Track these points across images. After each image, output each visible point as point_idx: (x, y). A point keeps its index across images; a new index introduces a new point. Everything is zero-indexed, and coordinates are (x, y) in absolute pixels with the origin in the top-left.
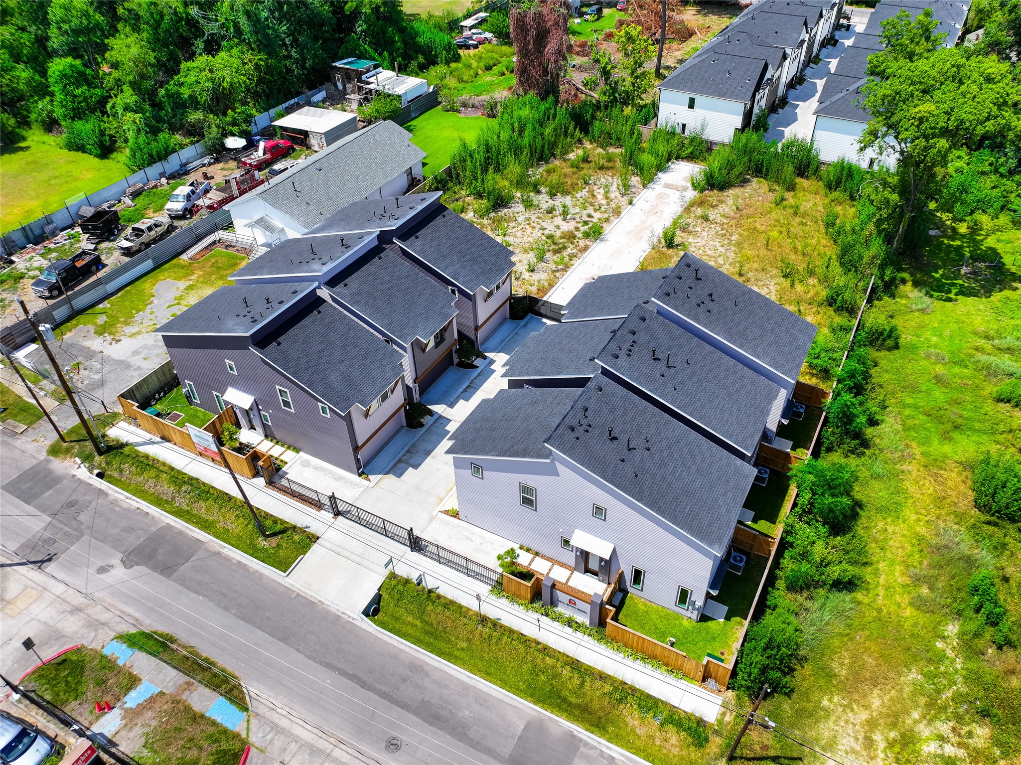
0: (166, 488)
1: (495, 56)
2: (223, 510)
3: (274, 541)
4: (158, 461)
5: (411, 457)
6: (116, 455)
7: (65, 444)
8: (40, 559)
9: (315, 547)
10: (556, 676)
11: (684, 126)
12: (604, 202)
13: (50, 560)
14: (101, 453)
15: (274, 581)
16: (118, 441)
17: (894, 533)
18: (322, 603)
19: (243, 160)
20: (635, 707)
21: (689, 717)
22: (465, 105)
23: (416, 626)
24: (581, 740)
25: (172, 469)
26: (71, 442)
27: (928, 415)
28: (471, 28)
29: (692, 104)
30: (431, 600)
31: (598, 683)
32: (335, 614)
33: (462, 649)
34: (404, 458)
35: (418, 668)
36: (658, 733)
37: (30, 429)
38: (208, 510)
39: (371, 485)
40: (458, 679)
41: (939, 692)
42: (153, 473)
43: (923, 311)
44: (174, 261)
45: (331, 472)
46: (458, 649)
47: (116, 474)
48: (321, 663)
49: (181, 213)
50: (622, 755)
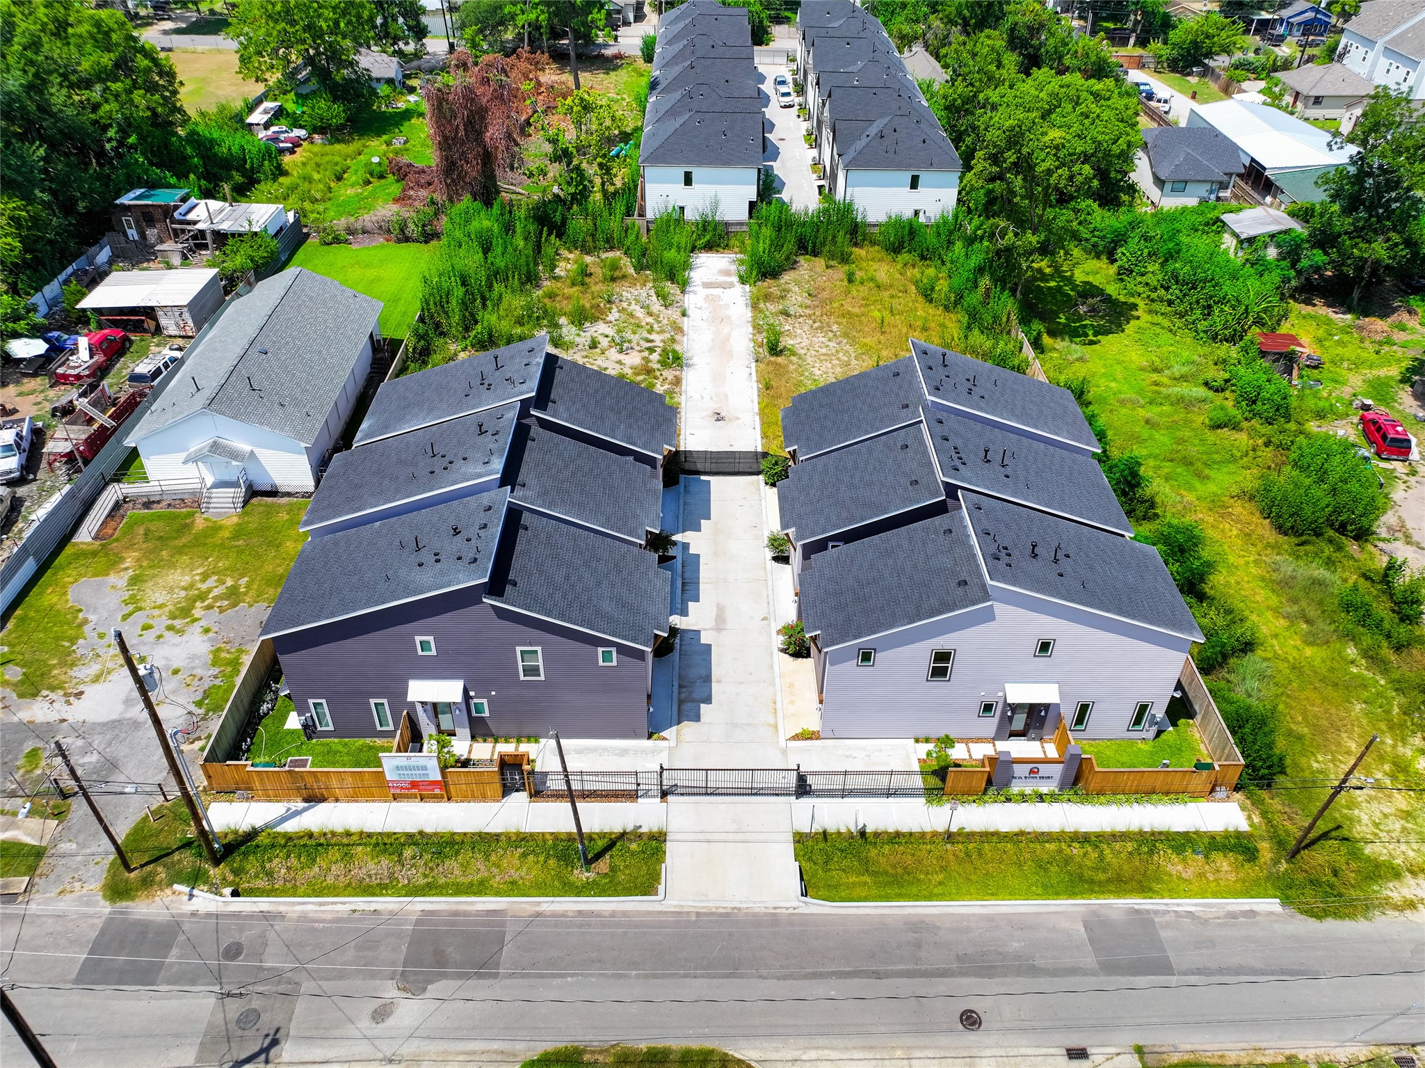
0: (373, 866)
1: (337, 159)
2: (493, 858)
3: (603, 865)
4: (333, 834)
5: (691, 692)
6: (246, 854)
7: (132, 875)
8: (257, 1049)
9: (669, 847)
10: (1068, 861)
11: (682, 209)
12: (650, 320)
13: (275, 1042)
14: (217, 862)
15: (650, 913)
16: (236, 832)
17: (1238, 583)
18: (739, 909)
19: (60, 371)
20: (1170, 851)
21: (1227, 835)
22: (351, 231)
23: (865, 883)
24: (1148, 911)
25: (370, 835)
26: (142, 866)
27: (1172, 460)
28: (267, 126)
29: (688, 180)
30: (871, 843)
31: (1117, 846)
32: (766, 914)
33: (940, 883)
34: (683, 696)
35: (918, 925)
36: (1207, 867)
37: (37, 880)
38: (465, 867)
39: (673, 744)
40: (973, 915)
41: (1388, 712)
42: (334, 854)
43: (1081, 359)
44: (69, 550)
45: (605, 749)
46: (935, 886)
47: (260, 883)
48: (805, 977)
49: (17, 474)
50: (1196, 905)
